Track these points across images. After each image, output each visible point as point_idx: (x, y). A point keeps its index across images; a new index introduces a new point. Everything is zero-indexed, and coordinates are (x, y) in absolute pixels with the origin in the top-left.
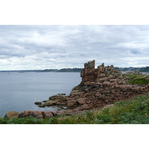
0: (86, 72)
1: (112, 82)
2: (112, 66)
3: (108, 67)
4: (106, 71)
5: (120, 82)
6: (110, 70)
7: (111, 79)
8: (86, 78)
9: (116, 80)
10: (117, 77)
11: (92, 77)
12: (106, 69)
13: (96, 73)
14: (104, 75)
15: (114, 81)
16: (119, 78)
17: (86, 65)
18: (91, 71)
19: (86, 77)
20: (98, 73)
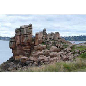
0: (18, 42)
1: (52, 57)
2: (58, 33)
3: (52, 34)
4: (48, 40)
5: (65, 57)
6: (53, 39)
7: (54, 51)
8: (18, 51)
9: (60, 53)
10: (62, 49)
11: (28, 48)
12: (48, 37)
13: (33, 43)
14: (44, 46)
15: (56, 56)
16: (65, 51)
17: (18, 31)
18: (24, 40)
19: (18, 48)
20: (36, 44)
